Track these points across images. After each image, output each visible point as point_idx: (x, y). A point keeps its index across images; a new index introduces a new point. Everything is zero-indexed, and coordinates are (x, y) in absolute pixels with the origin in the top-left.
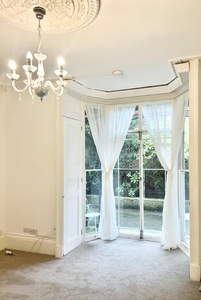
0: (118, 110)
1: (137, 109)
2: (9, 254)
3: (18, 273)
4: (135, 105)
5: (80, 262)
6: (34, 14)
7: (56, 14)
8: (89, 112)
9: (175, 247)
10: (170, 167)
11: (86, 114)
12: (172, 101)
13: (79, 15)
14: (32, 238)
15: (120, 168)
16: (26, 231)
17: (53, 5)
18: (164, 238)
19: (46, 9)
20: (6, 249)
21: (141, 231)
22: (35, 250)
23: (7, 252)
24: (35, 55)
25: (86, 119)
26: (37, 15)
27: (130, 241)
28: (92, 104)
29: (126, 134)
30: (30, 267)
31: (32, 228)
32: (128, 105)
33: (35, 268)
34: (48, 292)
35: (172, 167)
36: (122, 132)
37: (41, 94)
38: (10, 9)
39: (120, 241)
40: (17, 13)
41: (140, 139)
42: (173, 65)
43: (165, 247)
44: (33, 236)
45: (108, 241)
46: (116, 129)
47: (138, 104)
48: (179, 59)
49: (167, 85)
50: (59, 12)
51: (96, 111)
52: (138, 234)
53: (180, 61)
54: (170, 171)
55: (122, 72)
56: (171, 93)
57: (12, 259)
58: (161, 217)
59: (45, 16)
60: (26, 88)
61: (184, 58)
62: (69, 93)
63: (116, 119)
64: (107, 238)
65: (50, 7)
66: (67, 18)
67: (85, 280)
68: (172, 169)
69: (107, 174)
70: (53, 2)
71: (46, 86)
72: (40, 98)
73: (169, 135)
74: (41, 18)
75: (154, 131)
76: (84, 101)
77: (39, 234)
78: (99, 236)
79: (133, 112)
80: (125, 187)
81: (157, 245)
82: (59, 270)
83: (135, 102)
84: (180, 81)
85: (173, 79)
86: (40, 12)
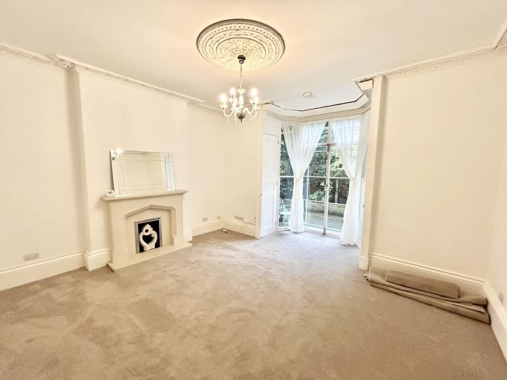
0: (310, 126)
1: (327, 125)
2: (225, 232)
3: (229, 243)
4: (325, 121)
5: (271, 243)
6: (238, 60)
7: (254, 58)
8: (285, 129)
9: (352, 244)
10: (354, 176)
11: (282, 131)
12: (360, 116)
13: (270, 55)
14: (239, 223)
15: (309, 175)
16: (236, 217)
17: (250, 52)
18: (343, 236)
19: (246, 56)
20: (223, 229)
21: (325, 229)
22: (241, 232)
23: (224, 230)
24: (238, 90)
25: (283, 135)
26: (240, 61)
27: (315, 235)
28: (287, 122)
29: (316, 147)
30: (238, 241)
31: (240, 216)
32: (319, 122)
33: (241, 242)
34: (247, 257)
35: (356, 175)
36: (312, 145)
37: (241, 117)
38: (223, 59)
39: (306, 234)
40: (228, 61)
41: (328, 151)
42: (357, 84)
43: (343, 243)
44: (241, 221)
45: (296, 233)
46: (308, 143)
47: (328, 120)
48: (362, 78)
49: (356, 101)
50: (255, 56)
51: (291, 128)
52: (322, 231)
53: (363, 80)
54: (353, 179)
55: (311, 94)
56: (360, 108)
57: (226, 235)
58: (343, 221)
59: (245, 61)
60: (232, 114)
61: (368, 77)
62: (269, 114)
63: (308, 134)
64: (295, 231)
65: (248, 54)
66: (261, 59)
67: (273, 254)
68: (355, 178)
69: (298, 180)
70: (250, 50)
71: (244, 111)
72: (240, 120)
73: (355, 147)
74: (242, 63)
75: (342, 144)
76: (282, 120)
77: (245, 221)
78: (290, 229)
79: (323, 128)
80: (319, 194)
81: (337, 241)
82: (256, 246)
83: (325, 119)
84: (366, 98)
85: (361, 96)
86: (242, 58)
